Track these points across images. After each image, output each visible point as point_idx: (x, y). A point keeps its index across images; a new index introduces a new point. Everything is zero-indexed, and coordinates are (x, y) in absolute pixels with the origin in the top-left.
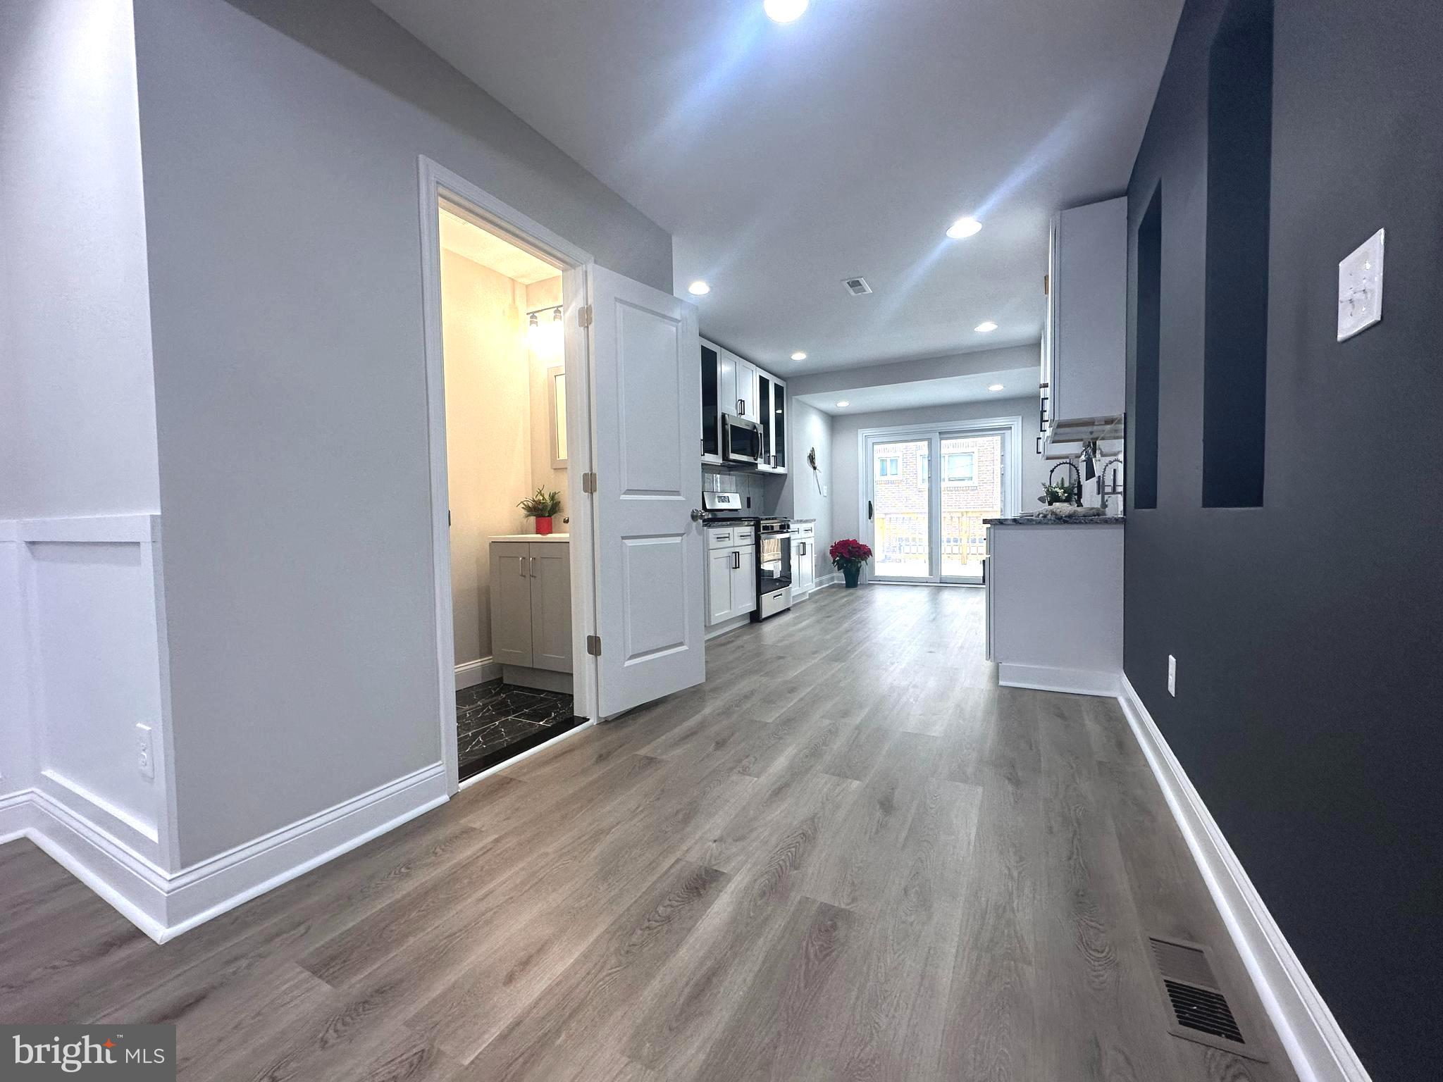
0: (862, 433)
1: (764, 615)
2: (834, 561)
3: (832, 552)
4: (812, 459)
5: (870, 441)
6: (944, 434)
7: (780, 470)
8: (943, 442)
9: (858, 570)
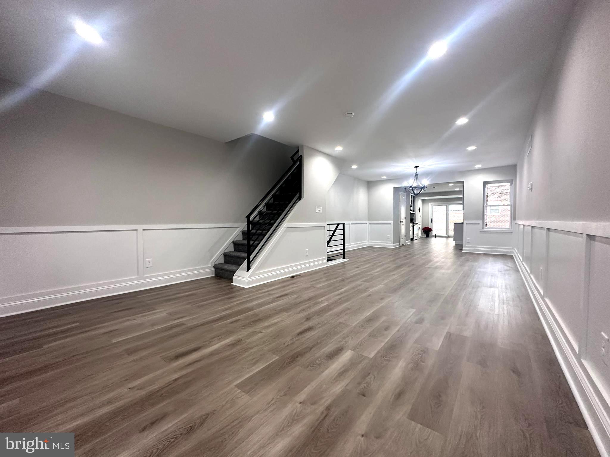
0: (430, 204)
1: (414, 239)
2: (423, 232)
3: (423, 230)
4: (419, 209)
5: (432, 205)
6: (449, 204)
7: (414, 212)
8: (449, 206)
9: (429, 233)
